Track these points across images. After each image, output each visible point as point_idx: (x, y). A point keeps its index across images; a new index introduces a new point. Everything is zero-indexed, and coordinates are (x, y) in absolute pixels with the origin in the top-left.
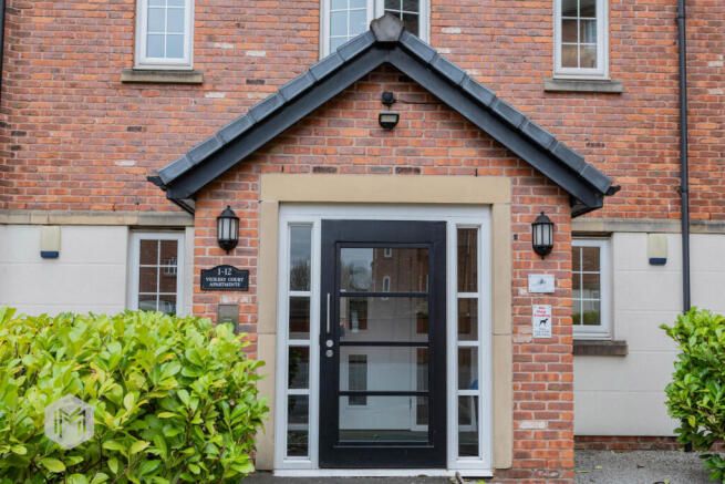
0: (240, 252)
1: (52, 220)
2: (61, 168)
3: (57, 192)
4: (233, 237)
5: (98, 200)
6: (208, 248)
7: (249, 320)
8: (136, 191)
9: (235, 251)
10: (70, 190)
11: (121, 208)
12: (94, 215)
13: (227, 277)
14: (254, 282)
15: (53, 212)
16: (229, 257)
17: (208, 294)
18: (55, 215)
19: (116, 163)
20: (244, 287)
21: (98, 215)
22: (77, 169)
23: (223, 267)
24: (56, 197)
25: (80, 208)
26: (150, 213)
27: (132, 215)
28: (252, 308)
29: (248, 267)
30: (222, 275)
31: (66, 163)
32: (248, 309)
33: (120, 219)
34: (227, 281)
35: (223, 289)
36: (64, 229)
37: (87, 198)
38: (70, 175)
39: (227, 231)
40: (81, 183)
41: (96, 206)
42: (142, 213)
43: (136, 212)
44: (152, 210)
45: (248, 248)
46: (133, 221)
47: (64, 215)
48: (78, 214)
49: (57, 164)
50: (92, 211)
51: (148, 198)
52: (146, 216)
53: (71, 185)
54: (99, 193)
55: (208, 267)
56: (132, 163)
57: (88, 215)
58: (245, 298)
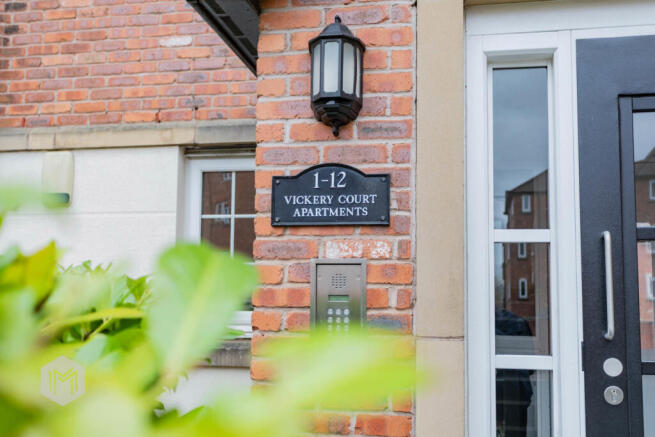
0: (367, 131)
1: (61, 142)
2: (76, 57)
3: (70, 97)
4: (348, 89)
5: (133, 107)
6: (288, 126)
7: (393, 302)
8: (192, 88)
9: (355, 128)
10: (90, 91)
11: (169, 117)
12: (125, 130)
13: (337, 192)
14: (404, 205)
15: (63, 128)
16: (340, 143)
17: (290, 237)
18: (65, 133)
19: (162, 42)
20: (379, 219)
21: (133, 129)
22: (101, 57)
23: (325, 168)
24: (68, 105)
25: (104, 119)
26: (216, 123)
27: (187, 128)
28: (402, 272)
29: (388, 166)
30: (325, 189)
31: (84, 48)
32: (390, 273)
33: (167, 134)
34: (335, 205)
35: (326, 224)
36: (80, 157)
37: (115, 104)
38: (90, 67)
39: (333, 74)
40: (107, 79)
41: (129, 116)
42: (203, 123)
43: (194, 122)
44: (220, 117)
45: (388, 119)
46: (188, 138)
47: (80, 133)
48: (100, 131)
49: (70, 51)
50: (123, 125)
51: (213, 98)
52: (209, 128)
53: (91, 84)
54: (135, 94)
55: (289, 171)
56: (187, 40)
57: (115, 130)
58: (381, 245)
